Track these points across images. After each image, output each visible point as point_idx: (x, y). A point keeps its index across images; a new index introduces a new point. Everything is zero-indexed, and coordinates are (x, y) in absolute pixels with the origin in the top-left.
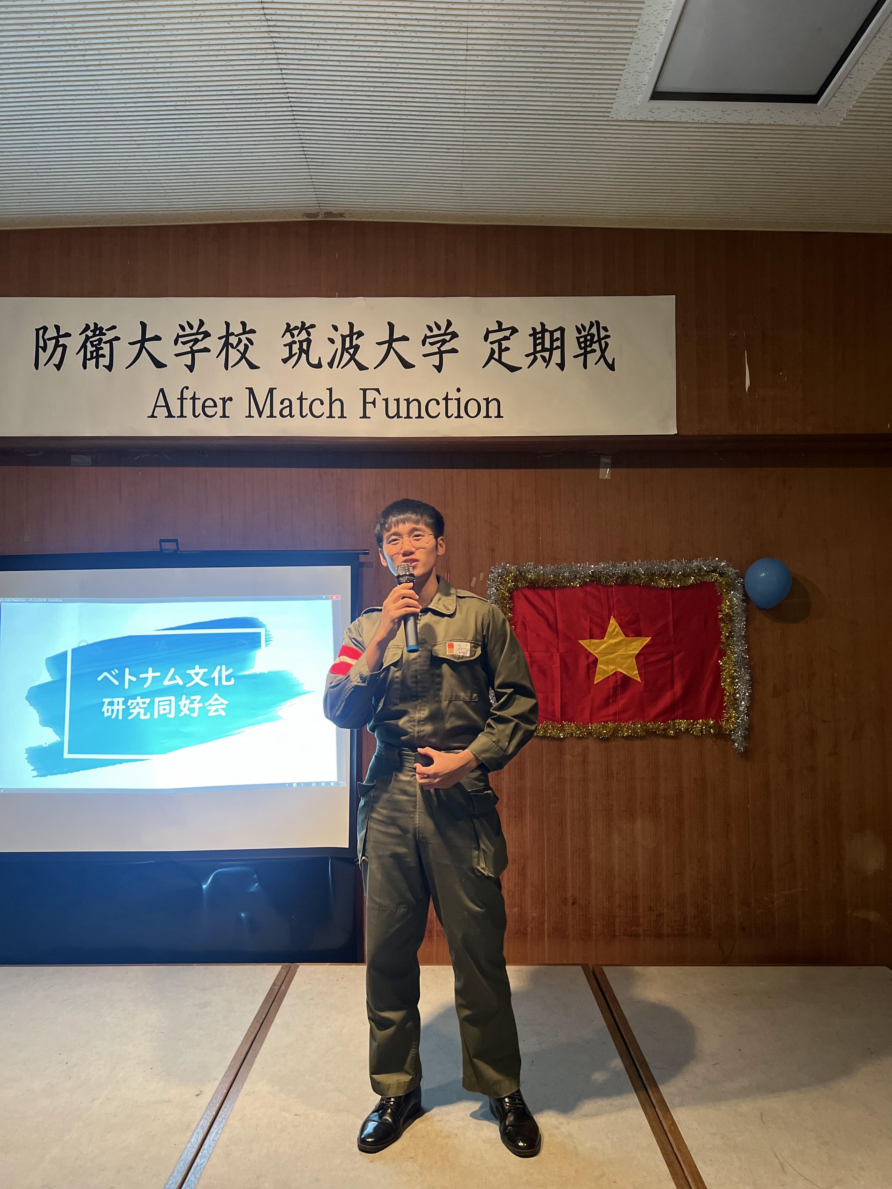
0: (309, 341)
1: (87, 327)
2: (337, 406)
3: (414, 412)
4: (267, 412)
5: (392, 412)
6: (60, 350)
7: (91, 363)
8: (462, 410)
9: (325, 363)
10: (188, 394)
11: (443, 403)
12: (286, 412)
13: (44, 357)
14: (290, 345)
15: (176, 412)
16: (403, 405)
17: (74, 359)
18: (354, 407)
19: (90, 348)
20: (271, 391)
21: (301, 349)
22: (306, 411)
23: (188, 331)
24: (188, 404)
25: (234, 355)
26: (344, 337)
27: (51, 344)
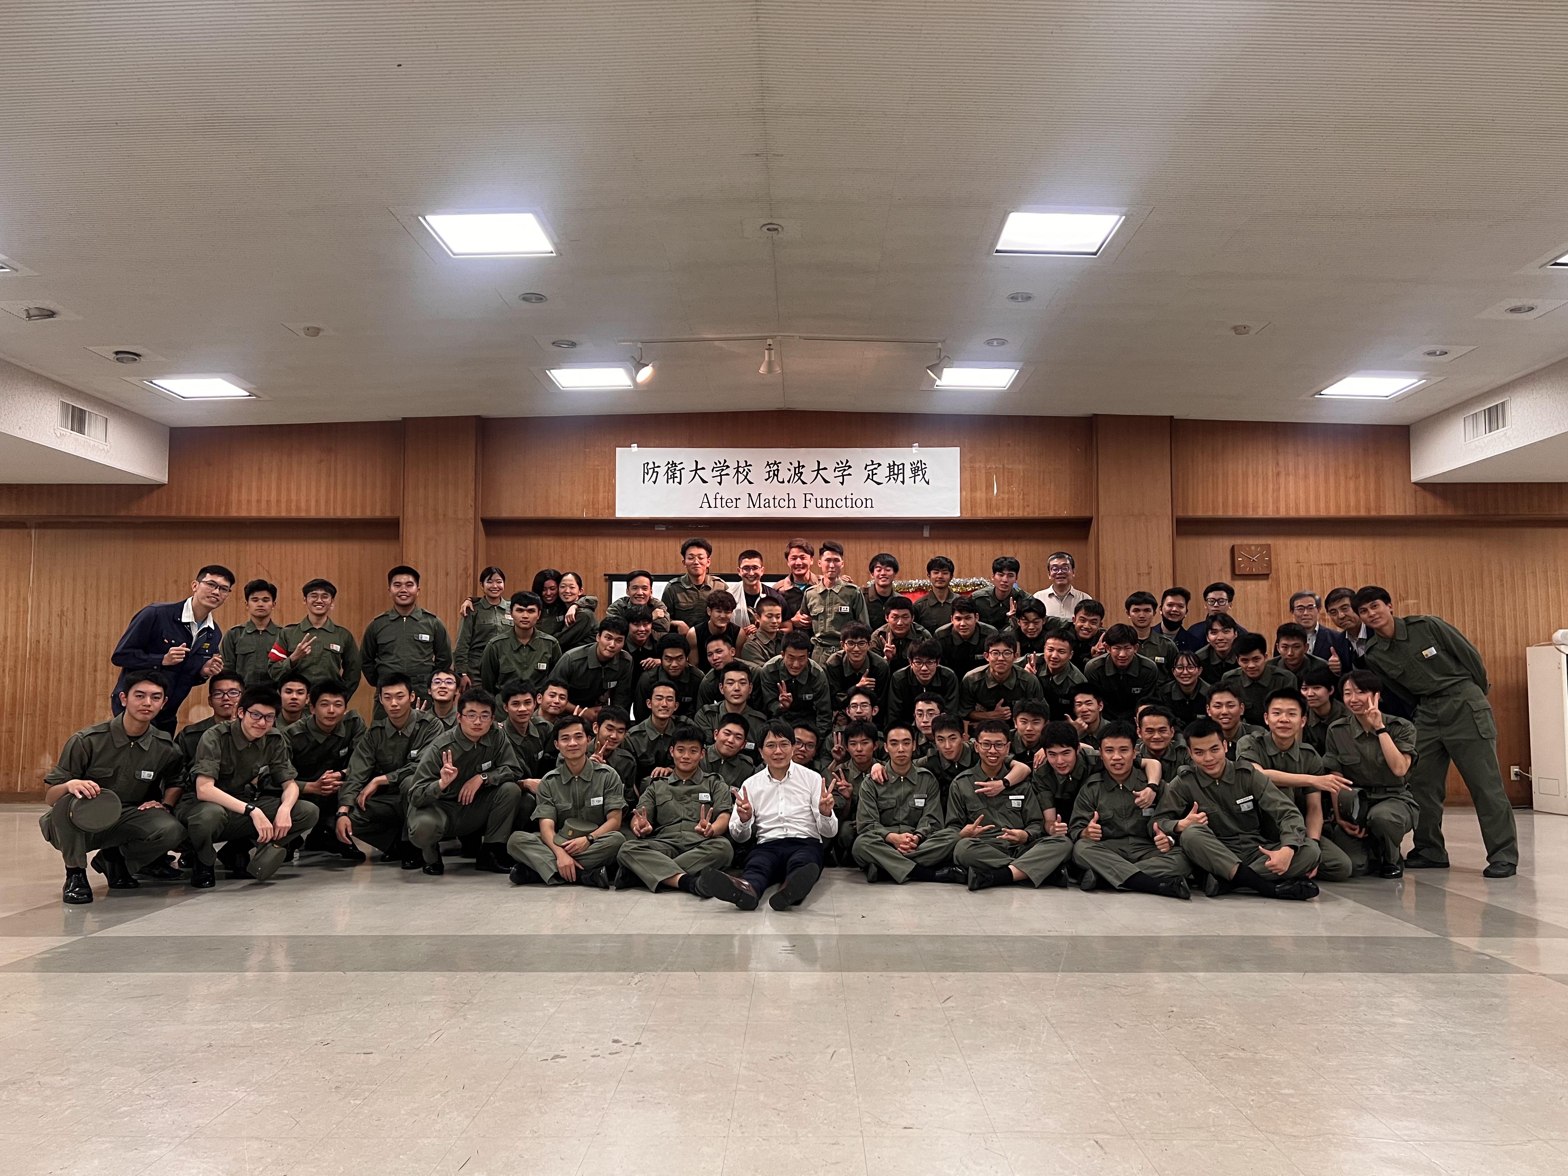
0: (778, 470)
1: (669, 463)
2: (792, 502)
3: (830, 505)
4: (757, 505)
5: (819, 505)
6: (655, 474)
7: (671, 481)
8: (854, 504)
9: (786, 481)
10: (719, 496)
11: (844, 500)
12: (767, 505)
13: (647, 477)
14: (769, 472)
15: (713, 505)
16: (824, 501)
17: (662, 478)
18: (800, 502)
19: (670, 473)
20: (759, 495)
21: (774, 474)
22: (777, 504)
23: (719, 465)
24: (719, 501)
25: (741, 478)
26: (795, 468)
27: (651, 471)
